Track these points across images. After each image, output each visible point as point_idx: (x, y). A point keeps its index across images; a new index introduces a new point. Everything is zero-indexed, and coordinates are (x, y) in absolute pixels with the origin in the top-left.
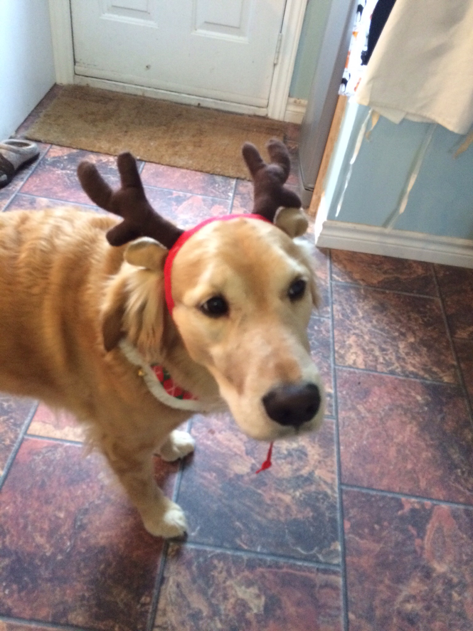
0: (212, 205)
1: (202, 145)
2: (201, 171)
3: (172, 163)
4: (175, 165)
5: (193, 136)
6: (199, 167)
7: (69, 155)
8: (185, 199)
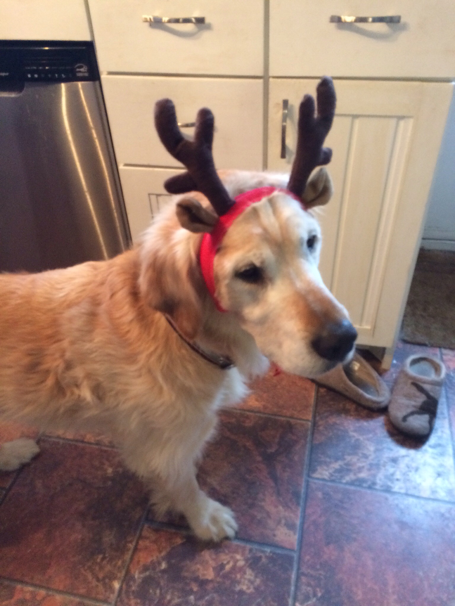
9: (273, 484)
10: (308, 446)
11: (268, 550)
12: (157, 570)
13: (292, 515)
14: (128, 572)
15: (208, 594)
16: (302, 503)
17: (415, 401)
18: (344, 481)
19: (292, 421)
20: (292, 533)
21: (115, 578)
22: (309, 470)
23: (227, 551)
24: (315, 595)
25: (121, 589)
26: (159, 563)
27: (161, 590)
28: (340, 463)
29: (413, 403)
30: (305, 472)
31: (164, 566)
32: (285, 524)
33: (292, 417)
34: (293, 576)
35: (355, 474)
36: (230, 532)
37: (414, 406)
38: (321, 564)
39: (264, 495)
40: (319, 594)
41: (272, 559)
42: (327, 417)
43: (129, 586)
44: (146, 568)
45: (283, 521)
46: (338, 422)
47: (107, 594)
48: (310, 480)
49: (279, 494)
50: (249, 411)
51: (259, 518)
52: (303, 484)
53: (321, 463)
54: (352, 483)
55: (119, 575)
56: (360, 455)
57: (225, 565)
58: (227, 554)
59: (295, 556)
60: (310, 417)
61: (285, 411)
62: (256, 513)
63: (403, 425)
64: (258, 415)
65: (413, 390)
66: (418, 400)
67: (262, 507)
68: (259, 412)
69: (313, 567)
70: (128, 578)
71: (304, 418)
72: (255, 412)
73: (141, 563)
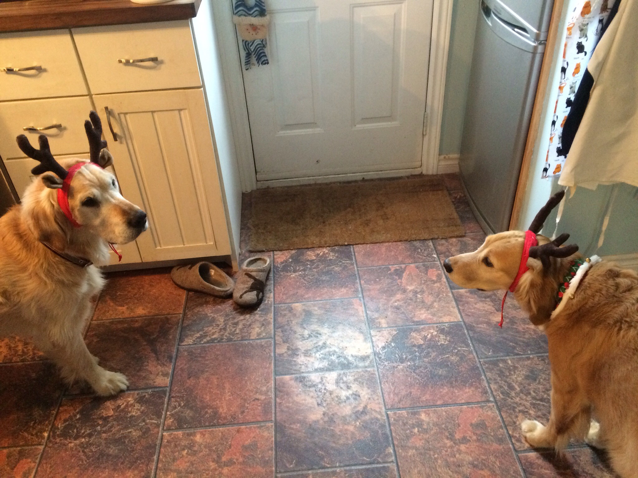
0: (427, 271)
1: (389, 217)
2: (401, 241)
3: (374, 240)
4: (377, 241)
5: (377, 210)
6: (397, 238)
7: (291, 257)
8: (403, 271)
9: (154, 355)
10: (179, 329)
11: (150, 391)
12: (74, 419)
13: (167, 369)
14: (53, 425)
15: (110, 423)
16: (173, 360)
17: (247, 284)
18: (202, 342)
19: (169, 316)
20: (166, 378)
21: (45, 431)
22: (179, 341)
23: (122, 398)
24: (180, 405)
25: (49, 436)
26: (75, 416)
27: (77, 429)
28: (201, 333)
29: (246, 286)
30: (177, 343)
31: (78, 416)
32: (162, 375)
33: (169, 314)
34: (166, 400)
35: (210, 337)
36: (124, 387)
37: (247, 288)
38: (184, 389)
39: (148, 362)
40: (182, 405)
41: (152, 395)
42: (193, 309)
43: (54, 433)
44: (65, 421)
45: (160, 373)
46: (201, 310)
47: (40, 440)
48: (180, 347)
49: (158, 359)
50: (138, 317)
51: (144, 376)
52: (175, 350)
53: (187, 336)
54: (208, 342)
55: (47, 429)
56: (214, 325)
57: (121, 406)
58: (122, 400)
59: (168, 389)
60: (182, 312)
61: (164, 312)
62: (142, 374)
63: (240, 300)
64: (145, 318)
65: (246, 278)
66: (249, 283)
67: (147, 370)
68: (146, 316)
69: (179, 392)
70: (54, 429)
71: (178, 313)
72: (142, 317)
73: (62, 419)
